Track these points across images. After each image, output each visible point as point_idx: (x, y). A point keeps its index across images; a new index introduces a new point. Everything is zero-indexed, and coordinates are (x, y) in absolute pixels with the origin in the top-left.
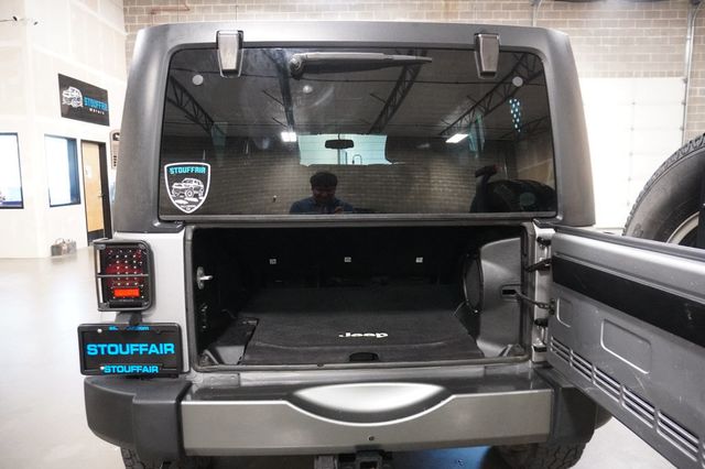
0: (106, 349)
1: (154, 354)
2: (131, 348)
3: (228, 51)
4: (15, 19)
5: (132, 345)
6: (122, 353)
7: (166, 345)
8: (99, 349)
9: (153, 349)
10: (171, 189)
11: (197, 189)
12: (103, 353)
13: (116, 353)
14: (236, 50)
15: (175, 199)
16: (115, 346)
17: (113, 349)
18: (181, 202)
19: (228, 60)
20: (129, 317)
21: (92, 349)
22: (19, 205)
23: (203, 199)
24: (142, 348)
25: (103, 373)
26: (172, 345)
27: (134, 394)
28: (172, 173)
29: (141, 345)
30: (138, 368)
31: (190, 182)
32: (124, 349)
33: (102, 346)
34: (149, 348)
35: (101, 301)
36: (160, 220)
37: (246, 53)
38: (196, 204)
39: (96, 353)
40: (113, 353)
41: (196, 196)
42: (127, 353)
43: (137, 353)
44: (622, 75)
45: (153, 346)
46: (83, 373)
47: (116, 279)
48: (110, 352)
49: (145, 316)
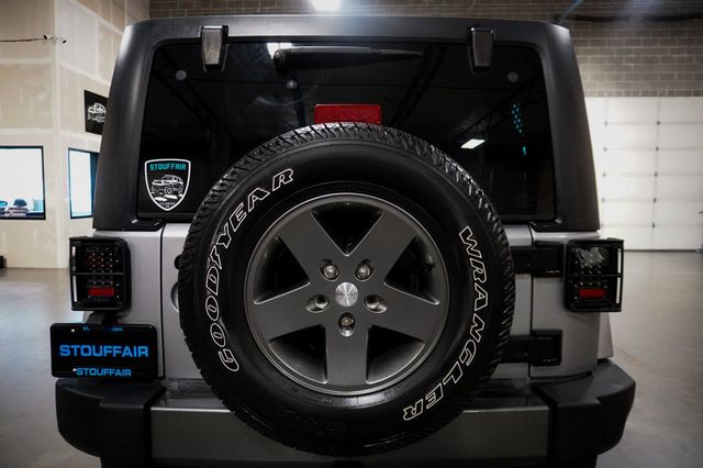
0: (79, 350)
1: (127, 357)
2: (105, 350)
3: (212, 45)
4: (46, 37)
5: (105, 347)
6: (95, 354)
7: (140, 348)
8: (72, 350)
9: (127, 352)
10: (150, 185)
11: (177, 186)
12: (76, 354)
13: (89, 354)
14: (220, 45)
15: (154, 196)
16: (89, 347)
17: (86, 351)
18: (160, 199)
19: (212, 56)
20: (102, 317)
21: (65, 351)
22: (42, 216)
23: (183, 196)
24: (116, 350)
25: (75, 374)
26: (146, 348)
27: (103, 398)
28: (152, 169)
29: (115, 347)
30: (111, 372)
31: (171, 179)
32: (98, 351)
33: (75, 347)
34: (122, 350)
35: (76, 300)
36: (138, 218)
37: (230, 48)
38: (176, 201)
39: (68, 354)
40: (86, 355)
41: (176, 193)
42: (100, 355)
43: (110, 355)
44: (646, 94)
45: (127, 348)
46: (54, 374)
47: (91, 277)
48: (83, 354)
49: (120, 317)
